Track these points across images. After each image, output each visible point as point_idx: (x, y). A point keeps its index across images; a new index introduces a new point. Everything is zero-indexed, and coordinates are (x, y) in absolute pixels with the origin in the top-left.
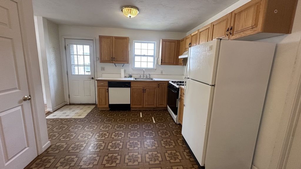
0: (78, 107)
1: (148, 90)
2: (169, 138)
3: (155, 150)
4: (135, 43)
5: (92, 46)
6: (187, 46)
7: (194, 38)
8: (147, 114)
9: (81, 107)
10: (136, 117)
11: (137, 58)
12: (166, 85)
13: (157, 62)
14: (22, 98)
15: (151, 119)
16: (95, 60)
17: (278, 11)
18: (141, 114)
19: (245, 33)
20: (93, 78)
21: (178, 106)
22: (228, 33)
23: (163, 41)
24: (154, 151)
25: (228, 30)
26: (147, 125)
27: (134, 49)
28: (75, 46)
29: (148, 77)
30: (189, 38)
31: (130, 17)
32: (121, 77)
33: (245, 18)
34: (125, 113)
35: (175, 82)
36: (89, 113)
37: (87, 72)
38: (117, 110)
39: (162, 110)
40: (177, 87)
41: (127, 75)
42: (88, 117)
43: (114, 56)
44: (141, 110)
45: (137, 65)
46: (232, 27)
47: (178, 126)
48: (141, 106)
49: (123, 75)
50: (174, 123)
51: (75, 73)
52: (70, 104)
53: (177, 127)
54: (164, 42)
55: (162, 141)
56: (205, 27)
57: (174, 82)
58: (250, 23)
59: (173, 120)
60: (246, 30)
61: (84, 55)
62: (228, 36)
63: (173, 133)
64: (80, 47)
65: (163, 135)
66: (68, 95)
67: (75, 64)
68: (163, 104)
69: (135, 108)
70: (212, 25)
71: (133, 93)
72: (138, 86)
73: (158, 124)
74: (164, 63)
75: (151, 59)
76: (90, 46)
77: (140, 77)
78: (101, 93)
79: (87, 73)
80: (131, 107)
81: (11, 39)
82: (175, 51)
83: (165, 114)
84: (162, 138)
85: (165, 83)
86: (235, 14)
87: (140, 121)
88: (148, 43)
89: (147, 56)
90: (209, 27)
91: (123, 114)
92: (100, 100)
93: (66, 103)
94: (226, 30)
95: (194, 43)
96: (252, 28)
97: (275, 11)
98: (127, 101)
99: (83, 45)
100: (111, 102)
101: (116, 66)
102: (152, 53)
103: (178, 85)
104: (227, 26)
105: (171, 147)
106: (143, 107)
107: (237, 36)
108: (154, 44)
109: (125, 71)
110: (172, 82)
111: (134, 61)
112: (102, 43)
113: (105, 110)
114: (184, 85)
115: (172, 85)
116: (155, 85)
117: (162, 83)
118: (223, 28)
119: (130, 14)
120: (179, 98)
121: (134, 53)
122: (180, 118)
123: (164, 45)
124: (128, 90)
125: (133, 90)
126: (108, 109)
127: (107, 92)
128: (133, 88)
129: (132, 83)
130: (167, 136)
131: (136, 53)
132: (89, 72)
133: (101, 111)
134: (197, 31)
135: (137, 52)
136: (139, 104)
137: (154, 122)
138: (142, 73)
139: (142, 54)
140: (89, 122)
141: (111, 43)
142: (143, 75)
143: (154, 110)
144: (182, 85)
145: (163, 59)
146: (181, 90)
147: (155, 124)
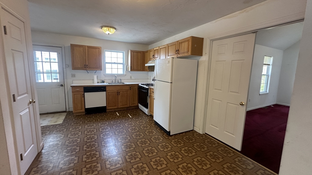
0: (47, 116)
1: (122, 92)
2: (143, 138)
3: (134, 150)
4: (106, 52)
5: (61, 54)
6: (152, 57)
7: (156, 52)
10: (114, 116)
11: (108, 66)
12: (136, 88)
13: (127, 69)
14: (29, 102)
15: (127, 115)
16: (64, 67)
18: (117, 113)
19: (184, 54)
20: (62, 85)
21: (149, 102)
23: (131, 51)
24: (132, 152)
27: (105, 57)
28: (39, 52)
29: (120, 82)
30: (152, 51)
31: (109, 34)
32: (93, 83)
33: (184, 46)
36: (65, 119)
37: (54, 79)
38: (93, 113)
40: (147, 87)
41: (99, 81)
42: (66, 122)
43: (87, 64)
44: (116, 111)
45: (108, 71)
46: (178, 50)
47: (150, 116)
48: (116, 107)
49: (96, 81)
50: (146, 115)
51: (39, 81)
54: (132, 53)
55: (137, 142)
56: (163, 46)
57: (143, 85)
58: (186, 49)
59: (145, 113)
61: (50, 62)
62: (177, 54)
64: (46, 54)
68: (135, 103)
69: (111, 109)
70: (168, 46)
71: (109, 96)
72: (113, 90)
73: (134, 117)
74: (133, 69)
75: (121, 66)
76: (58, 53)
77: (112, 82)
78: (76, 99)
79: (55, 81)
80: (107, 108)
82: (141, 60)
85: (136, 86)
87: (119, 118)
88: (117, 52)
89: (118, 63)
90: (166, 47)
91: (101, 115)
92: (76, 106)
94: (175, 51)
95: (156, 55)
96: (187, 52)
97: (195, 45)
98: (104, 104)
99: (49, 51)
100: (87, 106)
101: (88, 73)
102: (121, 61)
104: (176, 48)
106: (118, 108)
107: (181, 56)
108: (123, 54)
109: (97, 77)
110: (142, 84)
111: (106, 68)
112: (74, 51)
113: (80, 115)
114: (154, 86)
115: (142, 86)
116: (128, 88)
117: (133, 86)
120: (149, 95)
121: (105, 61)
122: (151, 110)
124: (103, 94)
125: (108, 94)
126: (83, 114)
127: (82, 97)
128: (108, 91)
129: (107, 87)
130: (141, 137)
131: (106, 61)
132: (57, 79)
134: (158, 47)
136: (114, 105)
137: (131, 117)
138: (114, 78)
139: (112, 62)
140: (71, 125)
141: (83, 51)
142: (115, 80)
143: (128, 110)
144: (151, 86)
145: (132, 67)
146: (150, 90)
147: (132, 118)
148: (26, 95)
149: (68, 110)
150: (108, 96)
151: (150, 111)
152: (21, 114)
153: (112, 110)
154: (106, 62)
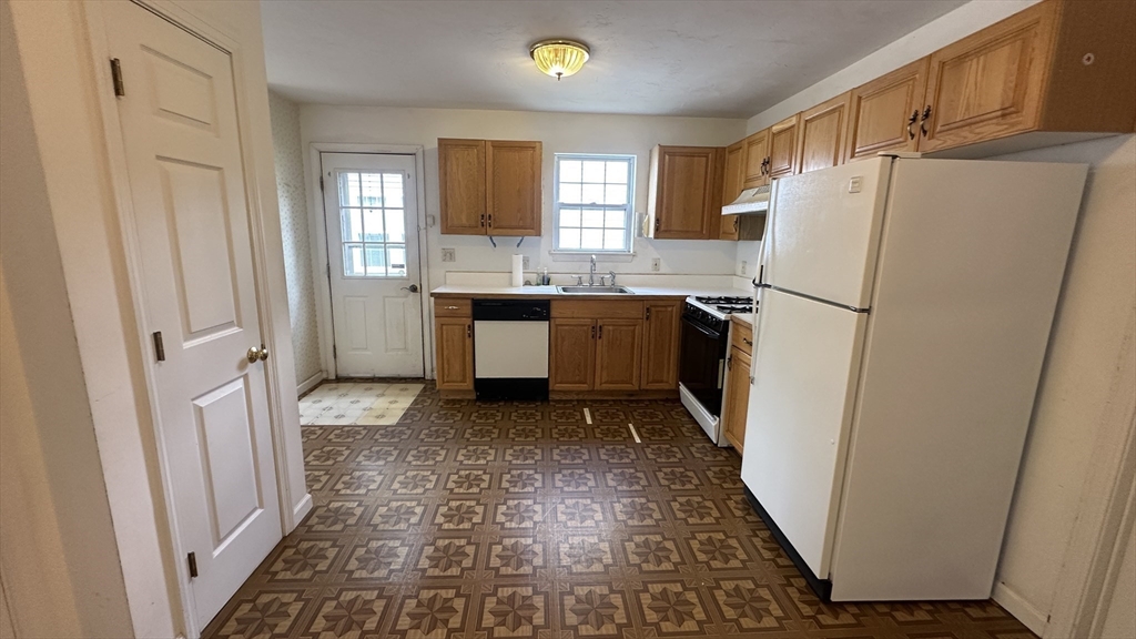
0: (366, 389)
1: (611, 328)
2: (696, 493)
3: (656, 528)
4: (561, 162)
5: (412, 178)
6: (756, 169)
7: (782, 141)
8: (607, 413)
9: (379, 387)
10: (572, 424)
11: (567, 217)
12: (675, 311)
13: (640, 228)
14: (244, 355)
15: (623, 430)
16: (422, 225)
17: (1095, 57)
18: (587, 411)
19: (977, 131)
20: (414, 289)
21: (725, 384)
22: (915, 129)
23: (665, 151)
24: (650, 534)
25: (914, 120)
26: (614, 449)
27: (558, 181)
28: (352, 177)
29: (608, 283)
30: (760, 141)
31: (559, 74)
32: (511, 285)
33: (979, 79)
34: (532, 408)
35: (709, 299)
36: (409, 409)
37: (394, 266)
38: (500, 401)
39: (661, 400)
40: (722, 316)
41: (533, 278)
42: (408, 421)
43: (489, 211)
44: (584, 401)
45: (568, 240)
46: (929, 110)
47: (725, 453)
48: (584, 387)
49: (519, 276)
50: (707, 445)
51: (352, 271)
52: (339, 380)
53: (719, 458)
54: (667, 157)
55: (672, 503)
56: (825, 106)
57: (707, 301)
58: (994, 97)
59: (704, 433)
60: (982, 121)
61: (383, 208)
62: (916, 138)
63: (709, 479)
64: (371, 181)
65: (675, 484)
66: (332, 349)
67: (353, 240)
68: (665, 379)
69: (565, 392)
70: (855, 99)
71: (559, 340)
72: (575, 315)
73: (652, 446)
74: (666, 231)
75: (617, 218)
76: (404, 177)
77: (580, 283)
78: (447, 341)
79: (394, 272)
80: (550, 388)
81: (219, 169)
82: (705, 189)
83: (673, 413)
84: (674, 493)
85: (673, 303)
86: (943, 64)
87: (586, 437)
88: (606, 159)
89: (604, 207)
90: (843, 106)
91: (525, 414)
92: (446, 366)
93: (324, 376)
94: (907, 119)
95: (783, 158)
96: (1003, 116)
97: (1086, 57)
98: (539, 370)
99: (381, 172)
100: (484, 372)
101: (495, 245)
102: (618, 195)
103: (721, 309)
104: (911, 103)
105: (707, 520)
106: (593, 390)
107: (949, 143)
108: (630, 165)
109: (526, 262)
110: (699, 299)
111: (558, 228)
112: (449, 164)
113: (459, 400)
114: (754, 310)
115: (700, 310)
116: (636, 312)
117: (661, 303)
118: (896, 108)
119: (560, 66)
120: (728, 356)
121: (558, 197)
122: (736, 426)
123: (666, 165)
124: (541, 328)
125: (557, 330)
126: (468, 397)
127: (467, 335)
128: (558, 321)
129: (554, 305)
130: (688, 486)
131: (563, 199)
132: (402, 266)
133: (448, 402)
134: (794, 118)
135: (567, 194)
136: (577, 378)
137: (638, 440)
138: (587, 267)
139: (584, 202)
140: (417, 438)
141: (479, 163)
142: (592, 277)
143: (632, 401)
144: (744, 310)
145: (663, 219)
146: (736, 330)
147: (642, 447)
148: (235, 330)
149: (428, 377)
150: (556, 339)
151: (728, 430)
152: (202, 402)
153: (569, 398)
154: (561, 201)
